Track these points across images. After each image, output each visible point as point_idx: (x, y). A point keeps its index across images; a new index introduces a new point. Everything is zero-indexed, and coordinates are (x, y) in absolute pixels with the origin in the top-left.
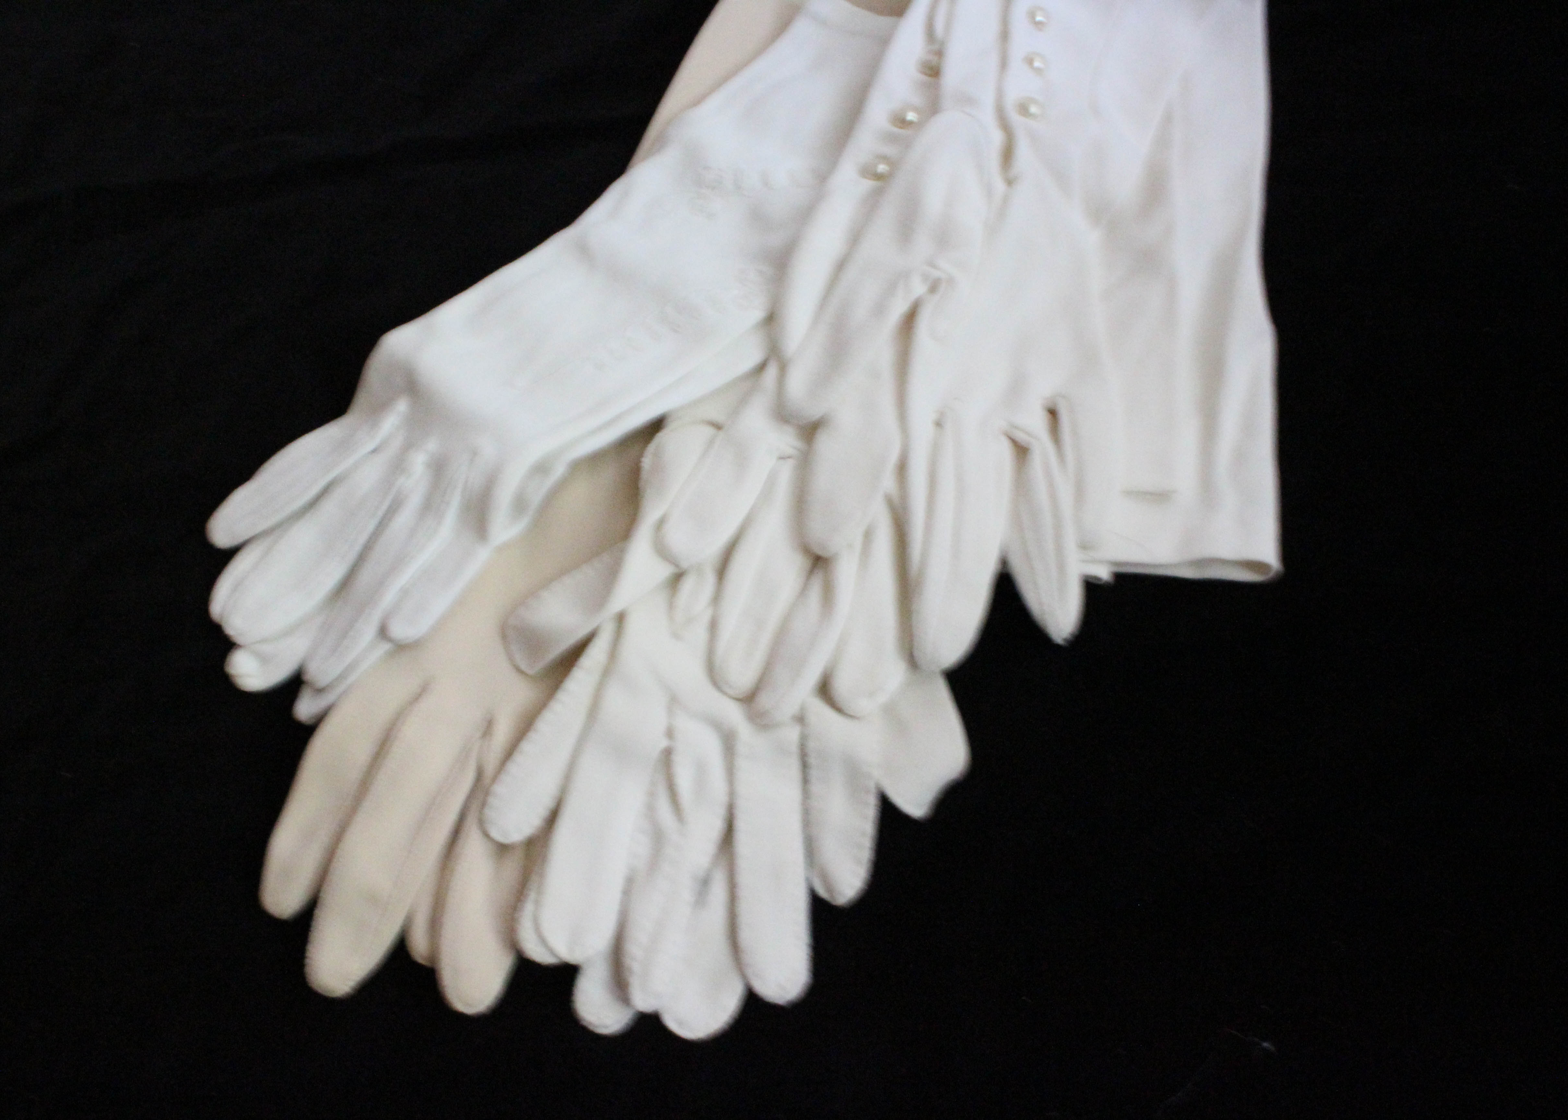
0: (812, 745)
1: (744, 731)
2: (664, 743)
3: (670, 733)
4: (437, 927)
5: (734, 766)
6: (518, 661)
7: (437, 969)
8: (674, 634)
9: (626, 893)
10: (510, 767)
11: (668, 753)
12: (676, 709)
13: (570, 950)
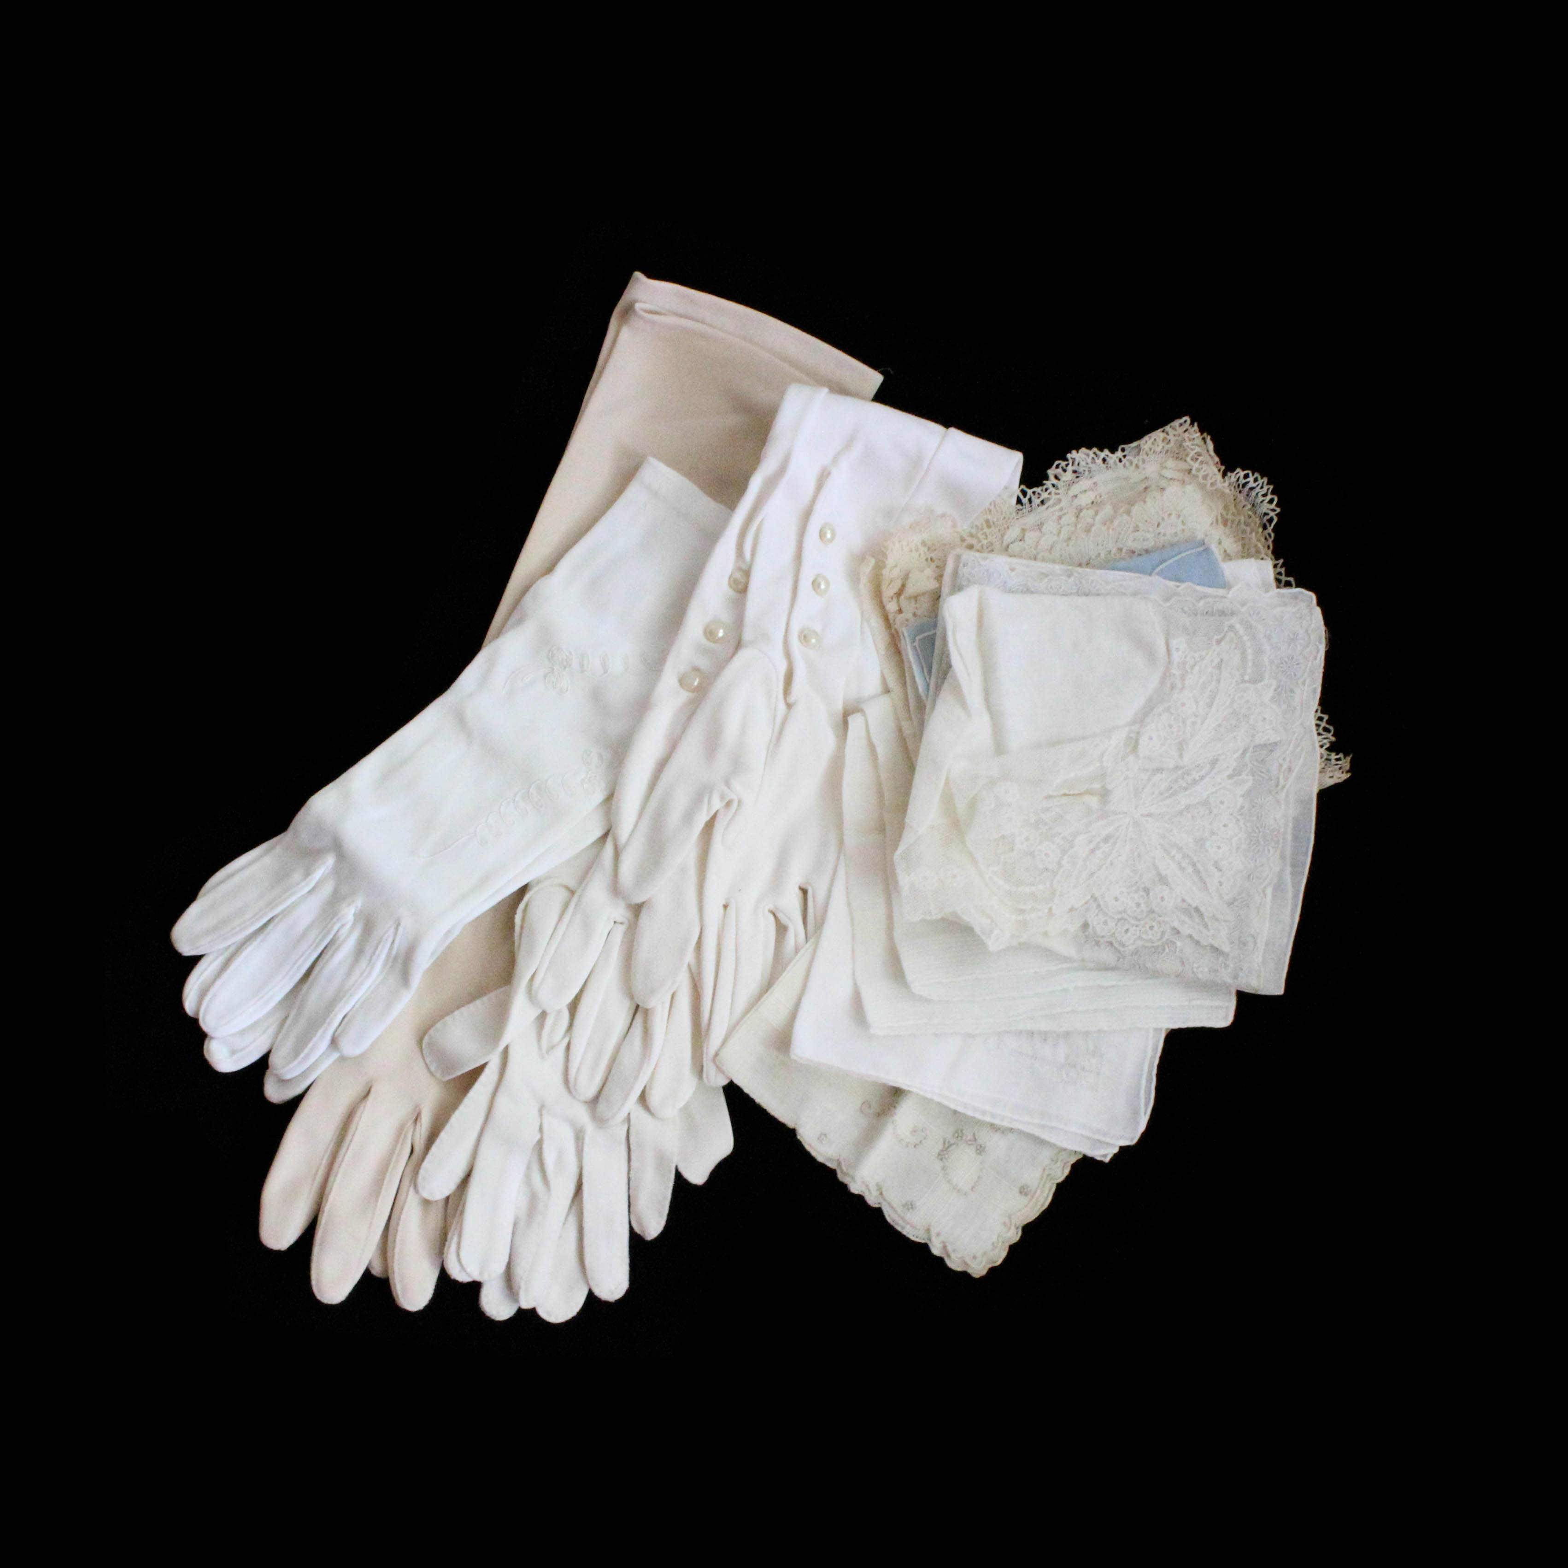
0: (634, 1138)
1: (590, 1127)
2: (537, 1137)
3: (541, 1129)
4: (389, 1254)
5: (582, 1150)
6: (433, 1068)
7: (391, 1281)
8: (542, 1057)
9: (513, 1234)
10: (434, 1149)
11: (540, 1143)
12: (544, 1112)
13: (481, 1273)
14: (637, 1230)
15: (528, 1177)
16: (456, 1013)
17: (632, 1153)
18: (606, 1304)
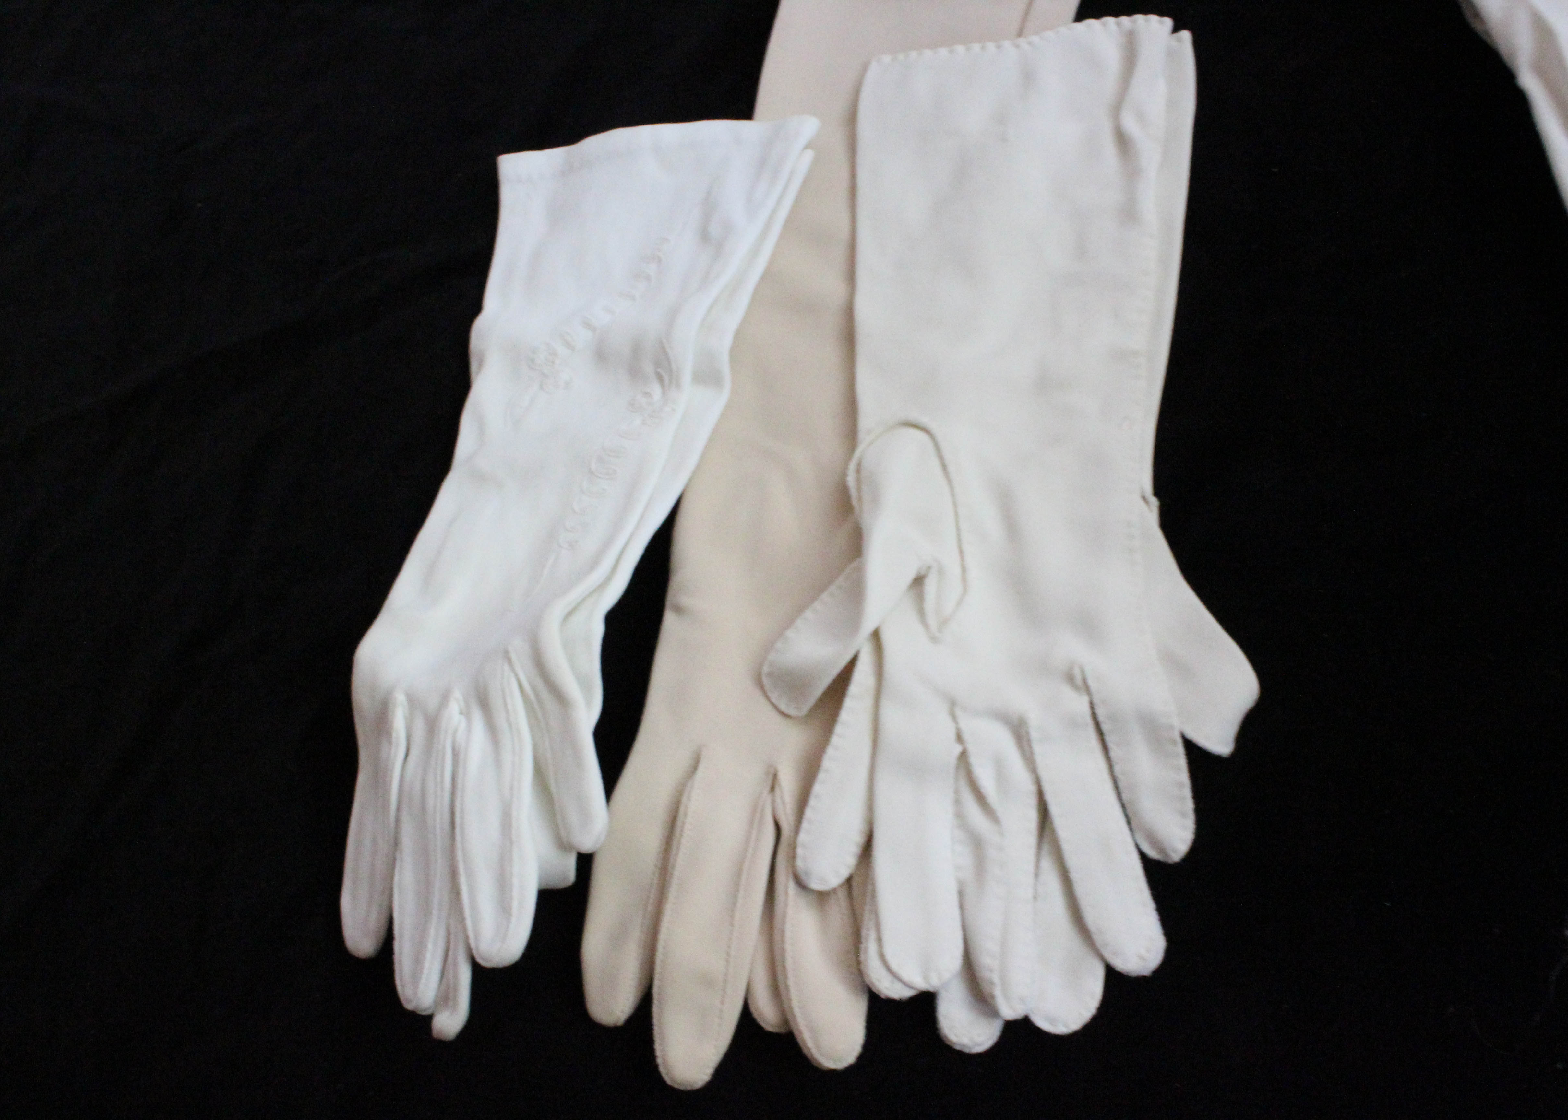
0: (1101, 713)
2: (958, 749)
3: (959, 738)
4: (783, 992)
5: (1032, 753)
6: (783, 707)
7: (796, 1033)
8: (934, 640)
9: (962, 907)
10: (809, 813)
11: (963, 756)
12: (959, 713)
13: (926, 978)
14: (1152, 854)
15: (960, 815)
16: (799, 623)
17: (1109, 739)
18: (1140, 981)
